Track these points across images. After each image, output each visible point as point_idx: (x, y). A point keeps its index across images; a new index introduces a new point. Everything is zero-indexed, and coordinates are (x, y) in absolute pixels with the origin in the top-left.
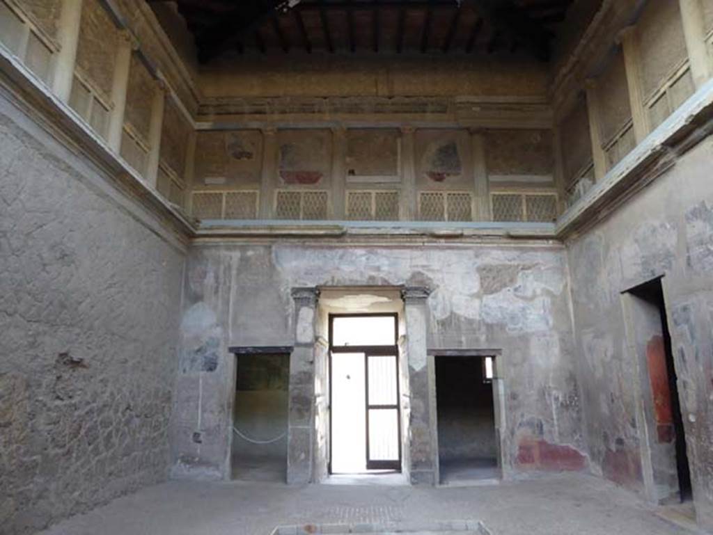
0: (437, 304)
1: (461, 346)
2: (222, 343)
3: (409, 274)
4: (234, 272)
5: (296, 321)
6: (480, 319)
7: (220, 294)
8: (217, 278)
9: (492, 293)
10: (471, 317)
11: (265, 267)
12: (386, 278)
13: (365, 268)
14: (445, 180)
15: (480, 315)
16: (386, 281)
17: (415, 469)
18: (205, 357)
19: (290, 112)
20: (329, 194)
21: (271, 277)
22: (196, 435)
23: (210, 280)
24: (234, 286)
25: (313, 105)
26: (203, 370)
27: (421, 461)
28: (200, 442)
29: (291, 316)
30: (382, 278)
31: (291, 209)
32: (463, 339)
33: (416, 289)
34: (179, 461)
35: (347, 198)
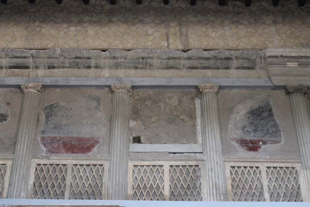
14: (260, 150)
19: (59, 67)
20: (106, 166)
25: (89, 58)
31: (53, 186)
35: (130, 172)
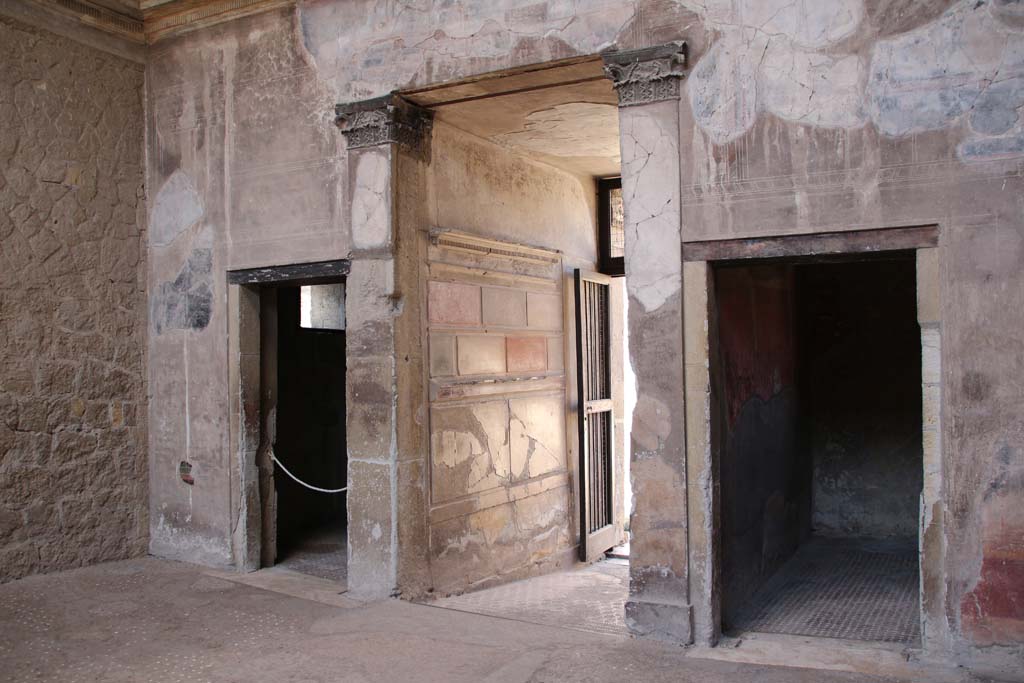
0: (717, 92)
1: (794, 226)
2: (215, 261)
3: (631, 12)
4: (229, 89)
5: (350, 193)
6: (862, 125)
7: (207, 147)
8: (200, 109)
9: (907, 27)
10: (827, 123)
11: (284, 64)
12: (564, 36)
13: (507, 20)
15: (860, 113)
16: (562, 45)
17: (640, 592)
18: (190, 297)
21: (297, 85)
22: (185, 467)
23: (188, 120)
24: (231, 125)
26: (187, 326)
27: (658, 574)
28: (191, 483)
29: (340, 179)
30: (551, 38)
32: (799, 199)
33: (647, 55)
34: (162, 519)
